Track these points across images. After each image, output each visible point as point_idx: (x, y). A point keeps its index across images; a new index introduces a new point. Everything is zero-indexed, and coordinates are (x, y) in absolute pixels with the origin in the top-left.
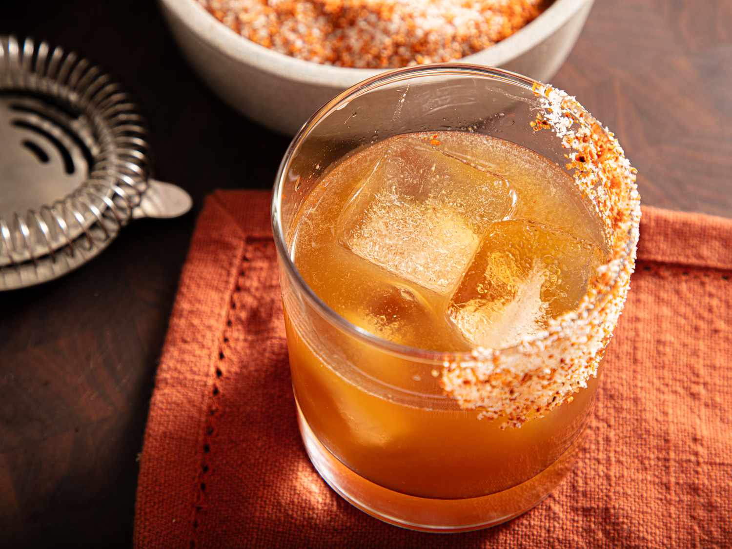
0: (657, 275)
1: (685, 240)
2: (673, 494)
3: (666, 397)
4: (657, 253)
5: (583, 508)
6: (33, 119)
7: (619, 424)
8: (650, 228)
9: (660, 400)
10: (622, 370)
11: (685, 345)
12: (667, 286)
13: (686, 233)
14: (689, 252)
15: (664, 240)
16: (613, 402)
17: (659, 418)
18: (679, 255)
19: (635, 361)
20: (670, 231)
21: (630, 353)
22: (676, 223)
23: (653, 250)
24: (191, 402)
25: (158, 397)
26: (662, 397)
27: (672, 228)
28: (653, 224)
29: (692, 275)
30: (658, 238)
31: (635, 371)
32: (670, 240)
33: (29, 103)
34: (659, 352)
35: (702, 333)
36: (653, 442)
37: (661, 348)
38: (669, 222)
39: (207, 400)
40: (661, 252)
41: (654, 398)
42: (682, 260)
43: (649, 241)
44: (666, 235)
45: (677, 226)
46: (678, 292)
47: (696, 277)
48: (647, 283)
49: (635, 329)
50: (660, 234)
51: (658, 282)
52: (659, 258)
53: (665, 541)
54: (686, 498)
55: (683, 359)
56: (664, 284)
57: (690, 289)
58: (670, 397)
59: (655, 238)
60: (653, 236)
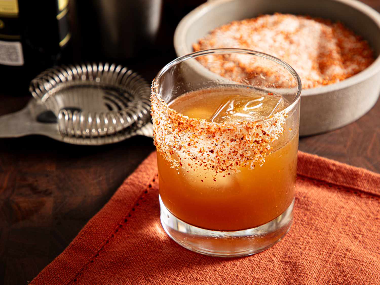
0: (360, 196)
1: (377, 185)
2: (328, 264)
3: (342, 235)
4: (362, 187)
5: (286, 261)
6: (112, 98)
7: (316, 239)
8: (361, 176)
9: (339, 235)
10: (327, 222)
11: (360, 220)
12: (362, 200)
13: (378, 182)
14: (377, 190)
15: (367, 183)
16: (317, 232)
17: (335, 241)
18: (372, 190)
19: (335, 221)
20: (370, 180)
21: (333, 218)
22: (374, 177)
23: (360, 186)
24: (134, 192)
25: (122, 188)
26: (340, 235)
27: (372, 179)
28: (363, 175)
29: (375, 199)
30: (364, 181)
31: (332, 224)
32: (369, 183)
33: (113, 93)
34: (347, 220)
35: (370, 218)
36: (328, 247)
37: (348, 219)
38: (371, 176)
39: (141, 193)
40: (364, 187)
41: (337, 234)
42: (373, 192)
43: (360, 181)
44: (368, 181)
45: (375, 178)
46: (366, 203)
47: (377, 200)
48: (353, 198)
49: (340, 210)
50: (365, 180)
51: (359, 198)
52: (362, 189)
53: (317, 278)
54: (333, 267)
55: (356, 225)
56: (361, 200)
57: (372, 204)
58: (343, 235)
59: (363, 181)
60: (362, 180)
